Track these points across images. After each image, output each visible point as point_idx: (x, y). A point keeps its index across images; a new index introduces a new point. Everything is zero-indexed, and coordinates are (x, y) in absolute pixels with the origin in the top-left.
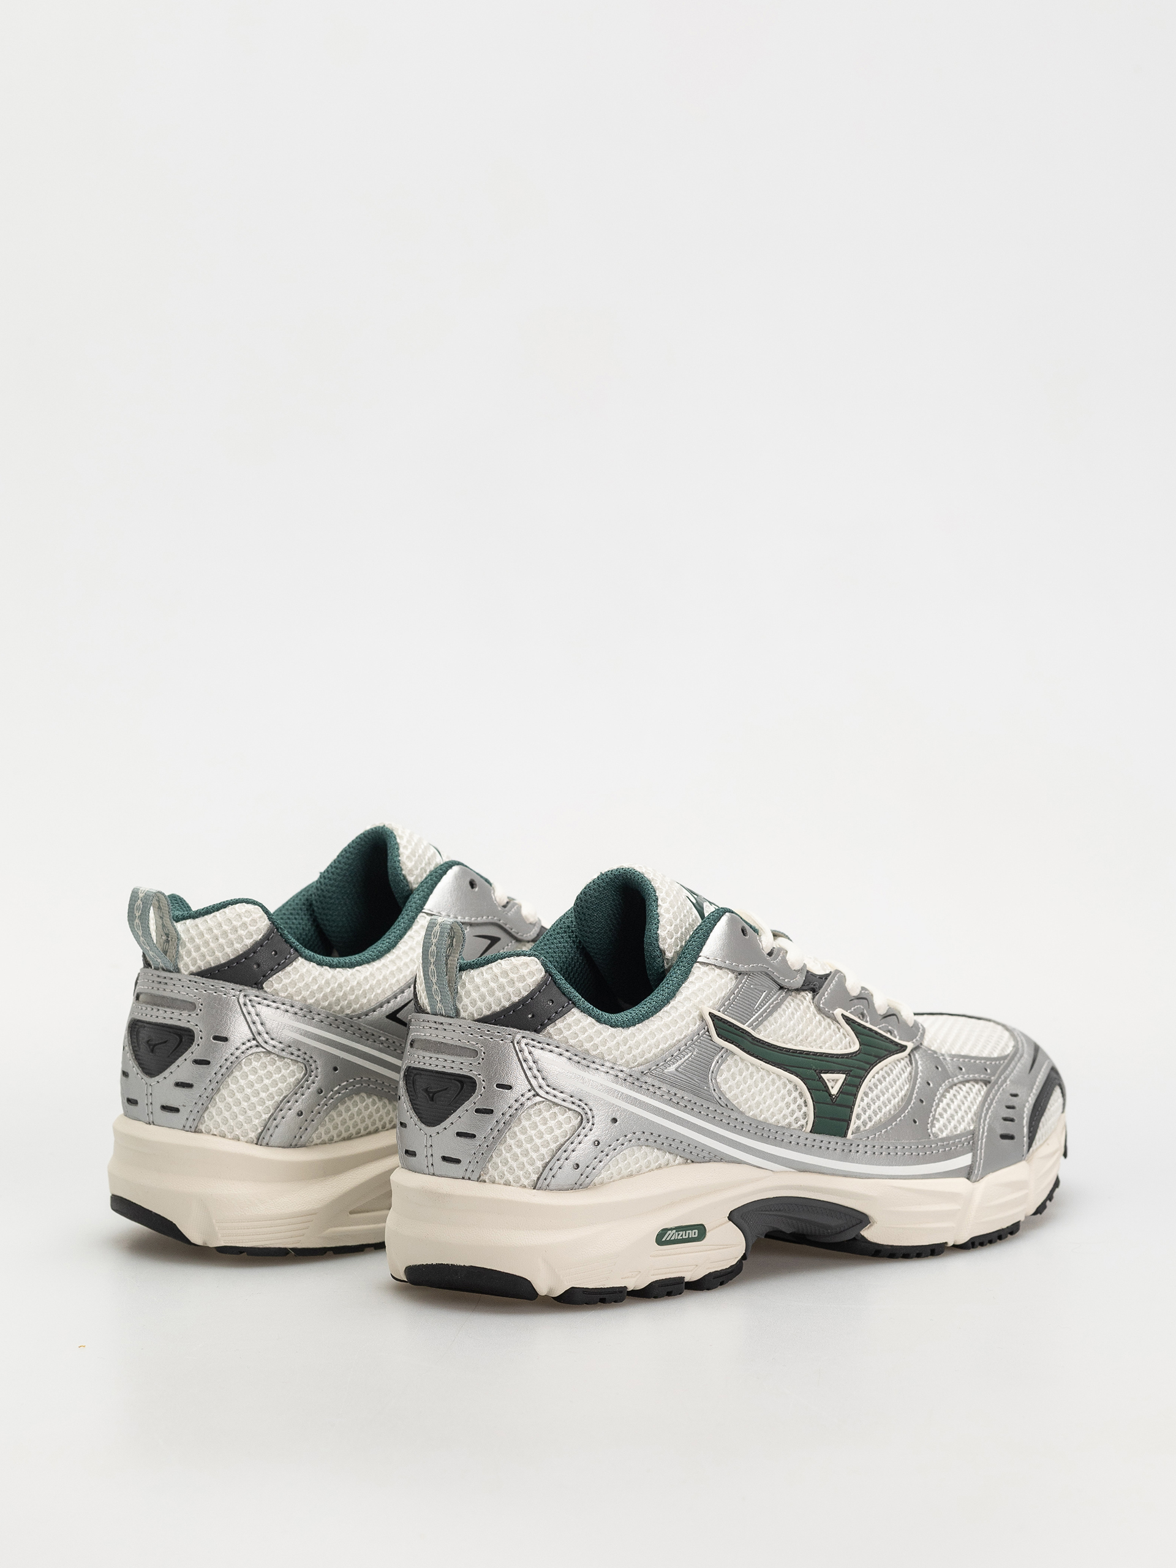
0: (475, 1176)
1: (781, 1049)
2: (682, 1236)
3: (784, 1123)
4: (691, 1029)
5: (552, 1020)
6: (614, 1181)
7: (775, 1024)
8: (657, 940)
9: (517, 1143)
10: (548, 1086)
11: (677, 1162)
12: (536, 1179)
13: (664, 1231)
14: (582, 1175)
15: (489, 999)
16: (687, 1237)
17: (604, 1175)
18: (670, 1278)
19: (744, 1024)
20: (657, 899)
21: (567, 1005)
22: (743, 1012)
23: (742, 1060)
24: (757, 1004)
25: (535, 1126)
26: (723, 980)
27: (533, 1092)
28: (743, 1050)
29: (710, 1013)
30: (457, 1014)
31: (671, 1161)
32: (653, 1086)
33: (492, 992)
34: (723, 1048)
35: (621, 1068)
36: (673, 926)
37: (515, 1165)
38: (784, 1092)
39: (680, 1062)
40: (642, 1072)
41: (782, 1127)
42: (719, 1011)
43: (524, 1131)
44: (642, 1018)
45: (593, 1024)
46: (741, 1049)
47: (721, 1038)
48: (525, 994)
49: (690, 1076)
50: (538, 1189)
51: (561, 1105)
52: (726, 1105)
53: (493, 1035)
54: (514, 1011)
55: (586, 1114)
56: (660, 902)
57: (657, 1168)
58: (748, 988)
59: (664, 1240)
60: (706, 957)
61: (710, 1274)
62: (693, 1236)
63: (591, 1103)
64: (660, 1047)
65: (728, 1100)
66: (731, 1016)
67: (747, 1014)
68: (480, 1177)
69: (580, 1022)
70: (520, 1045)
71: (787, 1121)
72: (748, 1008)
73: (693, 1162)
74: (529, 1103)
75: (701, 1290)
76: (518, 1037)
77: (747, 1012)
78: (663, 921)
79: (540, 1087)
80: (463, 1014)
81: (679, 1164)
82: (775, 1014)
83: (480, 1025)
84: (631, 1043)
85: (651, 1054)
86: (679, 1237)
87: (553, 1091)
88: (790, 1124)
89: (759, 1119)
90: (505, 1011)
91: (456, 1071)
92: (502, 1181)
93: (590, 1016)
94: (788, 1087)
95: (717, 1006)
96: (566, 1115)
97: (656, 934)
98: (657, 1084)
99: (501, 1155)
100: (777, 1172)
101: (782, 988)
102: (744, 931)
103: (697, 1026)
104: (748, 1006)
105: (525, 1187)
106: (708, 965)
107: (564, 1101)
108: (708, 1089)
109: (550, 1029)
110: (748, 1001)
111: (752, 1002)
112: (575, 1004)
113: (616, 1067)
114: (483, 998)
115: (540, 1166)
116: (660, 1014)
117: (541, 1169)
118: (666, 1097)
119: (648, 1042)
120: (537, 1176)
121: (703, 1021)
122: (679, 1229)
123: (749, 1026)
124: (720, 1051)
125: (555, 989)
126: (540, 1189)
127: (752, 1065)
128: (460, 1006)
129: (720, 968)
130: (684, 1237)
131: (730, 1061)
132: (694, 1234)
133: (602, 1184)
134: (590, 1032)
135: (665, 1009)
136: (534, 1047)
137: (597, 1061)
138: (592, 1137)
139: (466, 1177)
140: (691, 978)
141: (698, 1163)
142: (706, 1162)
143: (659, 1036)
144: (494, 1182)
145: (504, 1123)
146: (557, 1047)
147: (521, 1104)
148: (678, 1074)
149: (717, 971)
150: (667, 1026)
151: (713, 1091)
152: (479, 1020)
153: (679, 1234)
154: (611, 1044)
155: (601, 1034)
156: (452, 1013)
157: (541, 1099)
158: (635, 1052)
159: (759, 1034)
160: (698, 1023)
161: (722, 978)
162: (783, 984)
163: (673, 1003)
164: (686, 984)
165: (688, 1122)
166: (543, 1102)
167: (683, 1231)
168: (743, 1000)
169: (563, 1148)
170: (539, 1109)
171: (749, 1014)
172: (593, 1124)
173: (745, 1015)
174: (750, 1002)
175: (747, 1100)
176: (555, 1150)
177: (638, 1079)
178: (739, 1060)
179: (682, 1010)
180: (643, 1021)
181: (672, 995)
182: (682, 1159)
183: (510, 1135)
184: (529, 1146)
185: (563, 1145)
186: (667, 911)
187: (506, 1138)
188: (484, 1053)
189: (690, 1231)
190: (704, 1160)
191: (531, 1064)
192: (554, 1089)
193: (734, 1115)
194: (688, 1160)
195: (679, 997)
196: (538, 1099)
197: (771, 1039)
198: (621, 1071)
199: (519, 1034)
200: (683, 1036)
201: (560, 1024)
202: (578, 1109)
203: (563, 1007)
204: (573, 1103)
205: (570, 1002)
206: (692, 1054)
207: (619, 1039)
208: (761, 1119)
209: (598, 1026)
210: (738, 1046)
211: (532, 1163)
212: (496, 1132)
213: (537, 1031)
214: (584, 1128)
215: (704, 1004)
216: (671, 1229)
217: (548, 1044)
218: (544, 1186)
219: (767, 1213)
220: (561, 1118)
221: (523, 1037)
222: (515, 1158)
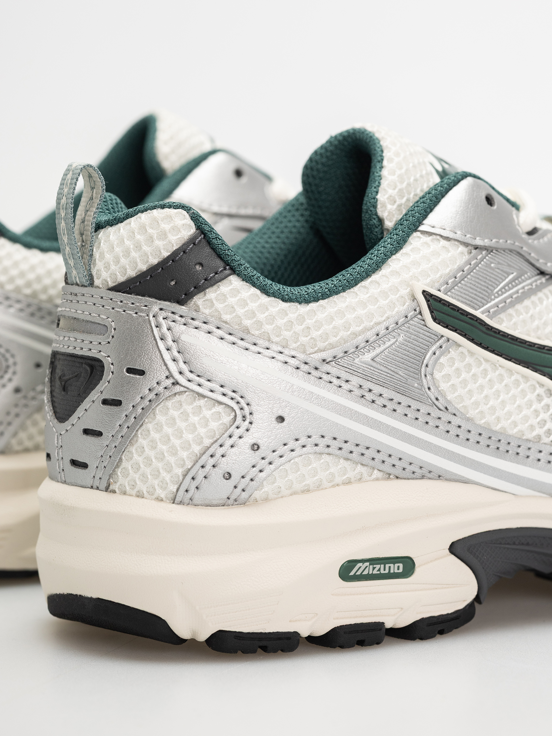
0: (103, 485)
1: (531, 345)
2: (379, 570)
3: (530, 436)
4: (396, 309)
5: (200, 289)
6: (282, 497)
7: (524, 314)
8: (375, 207)
9: (151, 444)
10: (191, 372)
11: (374, 476)
12: (175, 490)
13: (351, 564)
14: (235, 487)
15: (123, 261)
16: (387, 571)
17: (267, 488)
18: (362, 623)
19: (476, 310)
20: (382, 160)
21: (221, 271)
22: (476, 295)
23: (471, 353)
24: (499, 288)
25: (172, 422)
26: (450, 255)
27: (171, 381)
28: (472, 340)
29: (424, 292)
30: (92, 284)
31: (365, 475)
32: (338, 378)
33: (127, 253)
34: (442, 336)
35: (293, 353)
36: (397, 190)
37: (148, 471)
38: (531, 396)
39: (378, 350)
40: (324, 360)
41: (528, 440)
42: (439, 290)
43: (159, 428)
44: (328, 293)
45: (257, 295)
46: (468, 339)
47: (439, 324)
48: (166, 254)
49: (392, 369)
50: (178, 504)
51: (208, 397)
52: (446, 408)
53: (126, 307)
54: (151, 276)
55: (242, 409)
56: (385, 163)
57: (344, 484)
58: (486, 267)
59: (352, 573)
60: (430, 226)
61: (422, 620)
62: (396, 571)
63: (249, 397)
64: (351, 329)
65: (449, 402)
66: (457, 297)
67: (482, 298)
68: (109, 486)
69: (239, 292)
70: (156, 319)
71: (535, 433)
72: (484, 290)
73: (397, 478)
74: (167, 393)
75: (411, 640)
76: (155, 309)
77: (481, 295)
78: (384, 183)
79: (181, 373)
80: (97, 282)
81: (377, 479)
82: (527, 302)
83: (112, 294)
84: (309, 322)
85: (338, 338)
86: (375, 572)
87: (198, 378)
88: (539, 437)
89: (494, 428)
90: (142, 277)
91: (85, 353)
92: (134, 492)
93: (254, 286)
94: (537, 392)
95: (437, 285)
96: (214, 410)
97: (374, 198)
98: (344, 376)
99: (131, 459)
100: (521, 496)
101: (542, 273)
102: (489, 200)
103: (405, 306)
104: (483, 288)
105: (162, 500)
106: (431, 235)
107: (212, 391)
108: (420, 387)
109: (199, 300)
110: (485, 282)
111: (490, 283)
112: (234, 271)
113: (286, 351)
114: (117, 261)
115: (180, 474)
116: (356, 289)
117: (181, 478)
118: (358, 392)
119: (334, 323)
120: (176, 487)
121: (413, 300)
122: (373, 561)
123: (483, 313)
124: (438, 340)
125: (208, 250)
126: (181, 503)
127: (487, 361)
128: (94, 273)
129: (447, 239)
130: (382, 571)
131: (453, 353)
132: (397, 568)
133: (266, 499)
134: (253, 305)
135: (363, 283)
136: (174, 321)
137: (260, 342)
138: (249, 439)
139: (95, 486)
140: (406, 249)
141: (405, 479)
142: (417, 479)
143: (350, 316)
144: (125, 493)
145: (135, 418)
146: (205, 323)
147: (156, 395)
148: (374, 364)
149: (443, 242)
150: (363, 304)
151: (427, 390)
152: (111, 289)
153: (374, 568)
154: (280, 322)
155: (267, 309)
156: (84, 281)
157: (182, 389)
158: (315, 334)
159: (501, 324)
160: (407, 304)
161: (448, 251)
162: (543, 268)
163: (375, 277)
164: (398, 255)
165: (388, 426)
166: (186, 392)
167: (380, 564)
168: (477, 280)
169: (210, 452)
170: (180, 401)
171: (485, 298)
172: (251, 423)
173: (479, 299)
174: (488, 284)
175: (477, 404)
176: (198, 455)
177: (316, 369)
178: (467, 353)
179: (385, 286)
180: (328, 296)
181: (377, 267)
182: (382, 473)
183: (144, 433)
184: (164, 448)
185: (208, 448)
186: (393, 173)
187: (138, 436)
188: (115, 329)
189: (392, 565)
190: (414, 476)
191: (170, 343)
192: (198, 376)
193: (456, 421)
194: (390, 474)
195: (385, 271)
196: (178, 388)
197: (517, 331)
198: (293, 357)
199: (156, 305)
200: (384, 318)
201: (211, 294)
202: (232, 404)
203: (216, 273)
204: (224, 395)
205: (227, 267)
206: (397, 341)
207: (292, 316)
208: (497, 428)
209: (265, 299)
210: (465, 336)
211: (169, 470)
212: (125, 430)
213: (181, 302)
214: (238, 428)
215: (419, 280)
216: (363, 561)
217: (193, 319)
218: (186, 500)
219: (507, 546)
220: (207, 413)
221: (161, 309)
222: (148, 461)
